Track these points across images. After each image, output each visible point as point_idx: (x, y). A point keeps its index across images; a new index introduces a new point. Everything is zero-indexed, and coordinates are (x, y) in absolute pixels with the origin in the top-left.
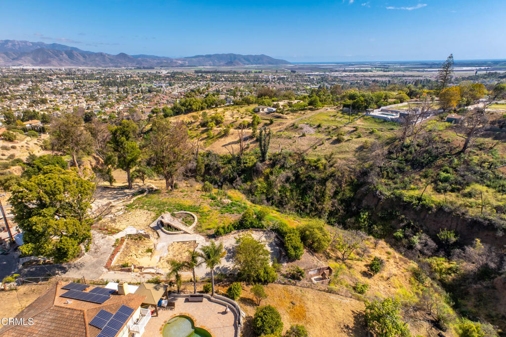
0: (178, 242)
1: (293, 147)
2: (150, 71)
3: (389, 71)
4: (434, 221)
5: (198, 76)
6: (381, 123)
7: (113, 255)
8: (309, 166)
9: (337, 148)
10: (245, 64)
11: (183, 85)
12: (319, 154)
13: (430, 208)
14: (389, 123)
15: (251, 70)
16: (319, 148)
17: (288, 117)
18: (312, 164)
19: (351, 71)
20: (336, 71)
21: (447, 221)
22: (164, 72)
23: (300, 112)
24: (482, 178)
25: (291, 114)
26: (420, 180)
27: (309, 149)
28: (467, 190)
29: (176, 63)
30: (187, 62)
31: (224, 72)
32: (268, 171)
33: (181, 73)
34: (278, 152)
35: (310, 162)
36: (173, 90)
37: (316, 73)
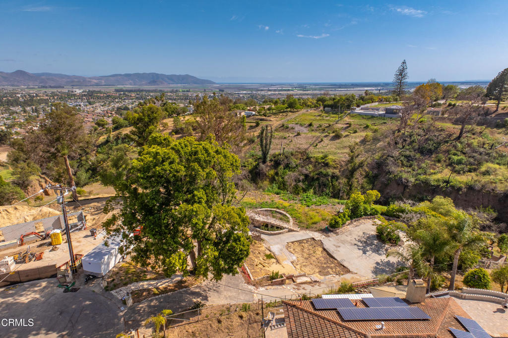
0: (292, 242)
1: (292, 146)
2: (59, 90)
3: (307, 91)
4: (466, 201)
5: (121, 94)
6: (370, 118)
8: (317, 164)
9: (339, 143)
10: (169, 84)
11: (105, 103)
12: (323, 150)
13: (460, 189)
14: (378, 118)
15: (178, 89)
16: (319, 145)
17: (272, 119)
18: (320, 161)
19: (275, 90)
20: (262, 90)
21: (478, 199)
22: (78, 91)
23: (281, 114)
24: (490, 158)
25: (273, 116)
26: (435, 165)
27: (309, 147)
28: (483, 169)
29: (90, 81)
30: (103, 81)
31: (149, 91)
32: (272, 172)
33: (100, 92)
34: (277, 152)
35: (317, 159)
36: (96, 108)
37: (244, 92)
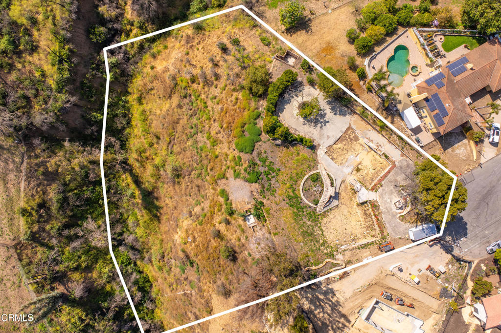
7: (386, 176)
